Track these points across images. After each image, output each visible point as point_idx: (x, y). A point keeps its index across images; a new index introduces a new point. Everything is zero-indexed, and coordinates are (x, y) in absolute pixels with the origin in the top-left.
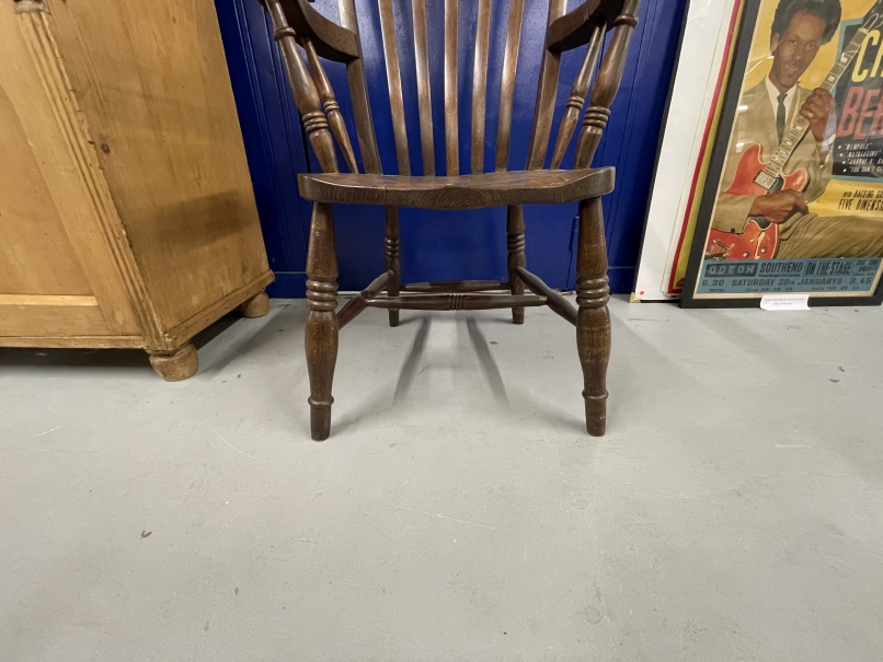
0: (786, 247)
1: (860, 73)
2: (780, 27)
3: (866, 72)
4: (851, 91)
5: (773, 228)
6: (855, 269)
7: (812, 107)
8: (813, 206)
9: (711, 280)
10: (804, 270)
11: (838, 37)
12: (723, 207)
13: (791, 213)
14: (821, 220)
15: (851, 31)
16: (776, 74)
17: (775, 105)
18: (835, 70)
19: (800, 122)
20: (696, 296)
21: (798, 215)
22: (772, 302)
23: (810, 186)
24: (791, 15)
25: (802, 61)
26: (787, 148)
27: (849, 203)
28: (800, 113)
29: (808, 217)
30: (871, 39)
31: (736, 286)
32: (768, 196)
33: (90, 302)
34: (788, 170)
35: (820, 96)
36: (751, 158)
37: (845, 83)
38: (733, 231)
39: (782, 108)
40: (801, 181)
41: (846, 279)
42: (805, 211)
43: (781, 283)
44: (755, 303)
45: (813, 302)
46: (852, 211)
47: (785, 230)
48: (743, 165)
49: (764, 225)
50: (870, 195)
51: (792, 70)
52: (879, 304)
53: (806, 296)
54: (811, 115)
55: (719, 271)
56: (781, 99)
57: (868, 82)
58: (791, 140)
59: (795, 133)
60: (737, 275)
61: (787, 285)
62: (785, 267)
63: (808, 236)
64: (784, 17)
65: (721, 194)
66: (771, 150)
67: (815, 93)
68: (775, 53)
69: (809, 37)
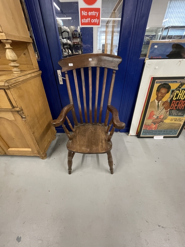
0: (159, 128)
1: (175, 98)
2: (158, 90)
3: (176, 98)
4: (173, 101)
6: (173, 131)
7: (165, 104)
8: (164, 121)
9: (144, 133)
10: (163, 131)
11: (170, 92)
12: (146, 121)
13: (160, 122)
14: (166, 123)
15: (173, 91)
16: (157, 99)
17: (157, 104)
18: (169, 98)
20: (141, 136)
22: (156, 137)
23: (164, 117)
24: (160, 88)
25: (163, 96)
27: (172, 120)
28: (162, 105)
29: (163, 123)
30: (177, 93)
31: (149, 134)
32: (156, 119)
33: (30, 150)
34: (160, 115)
35: (167, 102)
36: (152, 113)
37: (172, 100)
38: (148, 125)
39: (158, 105)
40: (162, 117)
41: (171, 133)
42: (163, 122)
44: (153, 137)
45: (164, 137)
46: (173, 122)
47: (159, 125)
48: (150, 114)
49: (155, 124)
50: (177, 119)
51: (161, 98)
52: (178, 137)
53: (163, 136)
55: (145, 133)
56: (158, 103)
57: (176, 100)
58: (160, 110)
59: (161, 109)
60: (149, 132)
61: (159, 134)
62: (159, 131)
63: (164, 126)
64: (159, 89)
65: (146, 119)
66: (156, 112)
67: (165, 102)
68: (157, 95)
69: (164, 92)
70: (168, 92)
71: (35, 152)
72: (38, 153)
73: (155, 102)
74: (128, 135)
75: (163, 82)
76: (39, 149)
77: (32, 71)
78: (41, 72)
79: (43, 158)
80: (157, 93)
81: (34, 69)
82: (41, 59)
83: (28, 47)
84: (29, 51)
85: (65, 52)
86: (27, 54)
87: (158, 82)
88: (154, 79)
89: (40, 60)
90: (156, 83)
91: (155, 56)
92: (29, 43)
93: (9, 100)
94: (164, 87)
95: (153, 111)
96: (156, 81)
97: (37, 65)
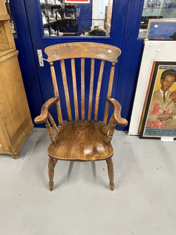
0: (167, 126)
2: (163, 78)
5: (164, 122)
7: (172, 95)
9: (148, 133)
10: (173, 131)
12: (150, 116)
13: (168, 119)
16: (162, 88)
17: (163, 95)
19: (170, 99)
20: (144, 136)
21: (170, 119)
22: (164, 139)
23: (173, 113)
24: (166, 75)
25: (169, 85)
26: (166, 104)
28: (169, 97)
29: (173, 120)
31: (155, 134)
32: (162, 114)
33: (0, 146)
34: (167, 109)
35: (175, 93)
36: (157, 106)
38: (153, 122)
39: (164, 96)
40: (170, 112)
42: (172, 118)
43: (167, 134)
44: (160, 139)
45: (175, 139)
47: (167, 122)
49: (161, 121)
51: (167, 87)
53: (173, 138)
54: (172, 97)
56: (164, 93)
58: (168, 102)
59: (168, 101)
60: (154, 132)
61: (168, 135)
62: (168, 131)
63: (173, 124)
64: (164, 76)
65: (149, 114)
66: (162, 105)
67: (173, 92)
68: (162, 84)
69: (171, 80)
70: (175, 81)
71: (6, 149)
72: (10, 150)
73: (160, 93)
74: (127, 134)
75: (168, 68)
76: (11, 144)
77: (7, 52)
78: (17, 52)
79: (14, 158)
80: (162, 81)
81: (10, 49)
82: (18, 37)
86: (3, 31)
87: (163, 68)
88: (157, 64)
90: (160, 69)
91: (156, 37)
94: (170, 74)
95: (157, 104)
96: (159, 66)
97: (14, 44)
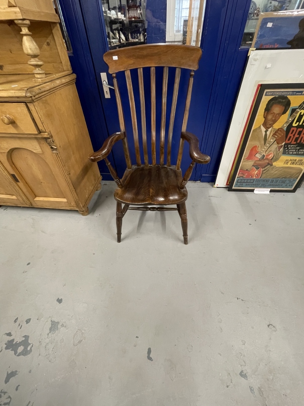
0: (264, 175)
1: (296, 123)
2: (268, 109)
3: (298, 123)
4: (292, 129)
5: (260, 170)
6: (287, 182)
7: (277, 134)
8: (274, 164)
10: (270, 181)
11: (289, 112)
12: (244, 163)
13: (267, 166)
14: (277, 168)
15: (294, 110)
16: (265, 124)
17: (264, 133)
18: (287, 122)
19: (273, 139)
20: (233, 188)
21: (269, 166)
22: (258, 191)
23: (274, 157)
25: (275, 120)
26: (267, 146)
27: (288, 163)
28: (273, 136)
29: (272, 167)
30: (301, 113)
31: (247, 186)
32: (260, 160)
33: (65, 200)
34: (267, 153)
35: (281, 131)
37: (290, 126)
38: (247, 170)
39: (266, 135)
40: (271, 156)
41: (284, 185)
42: (272, 165)
43: (262, 185)
44: (252, 191)
45: (271, 191)
46: (289, 165)
49: (257, 169)
50: (295, 160)
51: (271, 123)
52: (294, 192)
53: (269, 190)
54: (276, 136)
55: (240, 183)
56: (266, 132)
57: (298, 127)
58: (269, 144)
59: (270, 142)
60: (247, 182)
61: (264, 186)
62: (264, 181)
63: (272, 172)
64: (270, 106)
65: (244, 159)
66: (261, 147)
67: (278, 130)
68: (265, 117)
69: (278, 112)
70: (284, 112)
71: (72, 204)
72: (76, 205)
73: (261, 131)
74: (213, 186)
75: (278, 94)
76: (77, 198)
77: (61, 74)
78: (74, 76)
79: (83, 214)
80: (266, 114)
81: (64, 71)
82: (73, 53)
83: (53, 31)
84: (56, 38)
85: (114, 38)
86: (52, 43)
87: (270, 94)
88: (262, 88)
89: (73, 55)
90: (266, 95)
91: (267, 44)
92: (55, 23)
93: (33, 120)
94: (280, 103)
95: (256, 147)
96: (266, 91)
97: (69, 63)
